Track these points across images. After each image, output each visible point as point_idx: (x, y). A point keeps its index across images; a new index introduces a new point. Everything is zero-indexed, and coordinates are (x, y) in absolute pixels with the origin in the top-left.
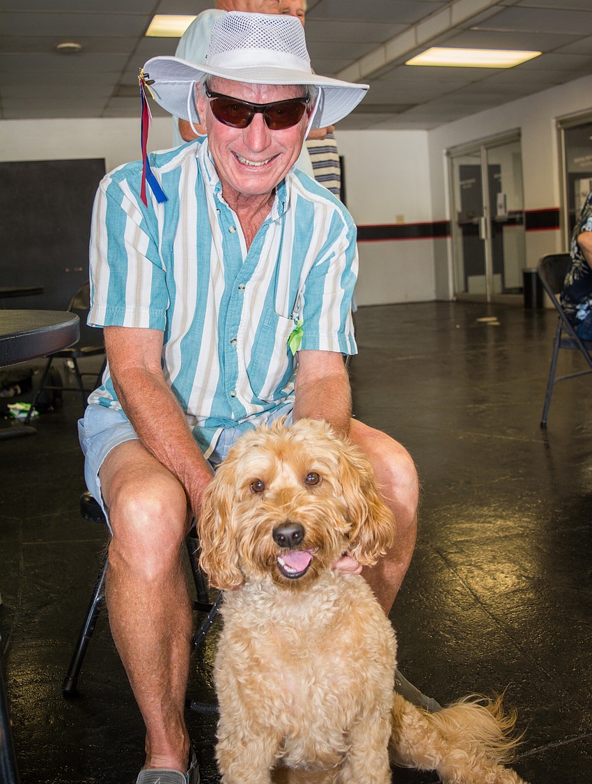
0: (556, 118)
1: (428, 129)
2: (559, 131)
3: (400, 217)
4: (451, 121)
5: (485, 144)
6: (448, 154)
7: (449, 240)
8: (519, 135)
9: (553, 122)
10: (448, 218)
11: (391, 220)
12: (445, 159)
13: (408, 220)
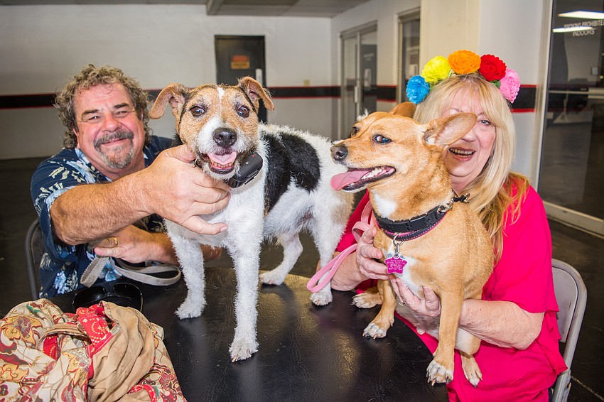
0: (398, 14)
1: (331, 17)
2: (399, 24)
3: (307, 82)
4: (341, 12)
5: (360, 31)
6: (341, 36)
7: (339, 101)
8: (376, 26)
9: (396, 17)
10: (339, 83)
11: (301, 84)
12: (339, 41)
13: (313, 84)
